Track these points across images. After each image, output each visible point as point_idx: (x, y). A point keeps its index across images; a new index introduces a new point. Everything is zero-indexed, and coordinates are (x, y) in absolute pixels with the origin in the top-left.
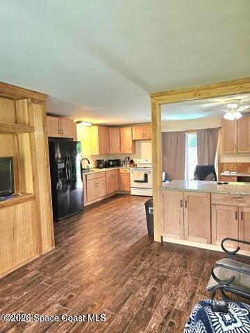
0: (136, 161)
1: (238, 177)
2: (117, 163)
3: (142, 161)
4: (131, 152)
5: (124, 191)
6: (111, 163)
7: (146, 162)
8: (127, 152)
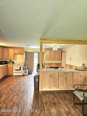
0: (15, 62)
1: (50, 67)
2: (6, 63)
3: (18, 62)
4: (13, 58)
5: (10, 74)
6: (3, 63)
7: (19, 62)
8: (11, 58)
